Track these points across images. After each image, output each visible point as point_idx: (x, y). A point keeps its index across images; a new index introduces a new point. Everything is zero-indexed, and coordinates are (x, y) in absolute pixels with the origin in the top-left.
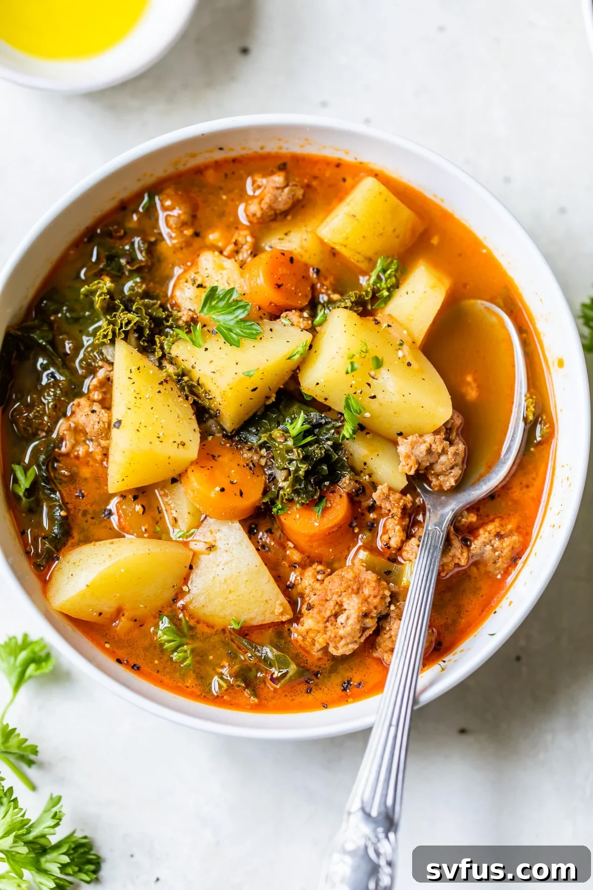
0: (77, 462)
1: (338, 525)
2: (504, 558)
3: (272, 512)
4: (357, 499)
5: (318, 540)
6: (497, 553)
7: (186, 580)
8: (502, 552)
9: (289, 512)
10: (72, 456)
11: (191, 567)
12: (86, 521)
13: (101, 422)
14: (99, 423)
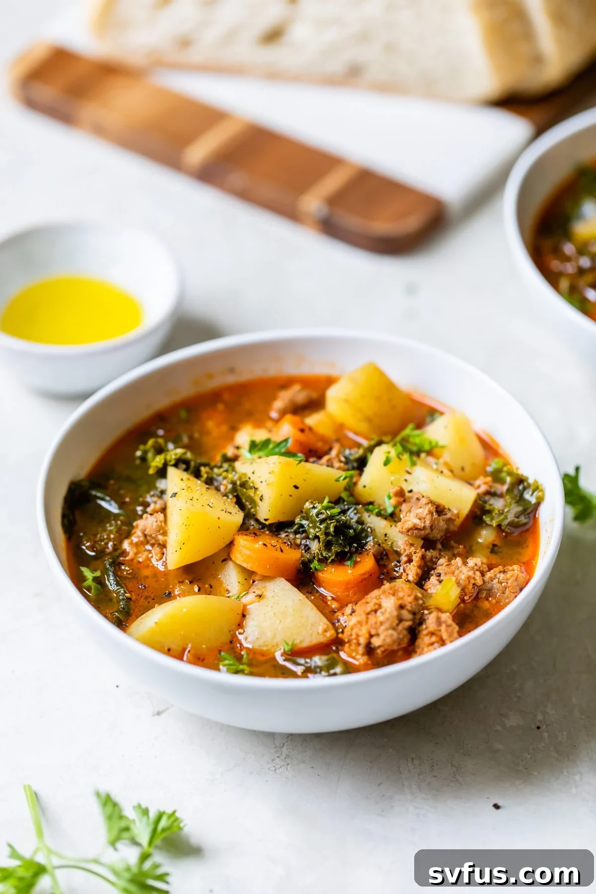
0: (139, 566)
1: (369, 572)
2: (510, 588)
3: (311, 569)
4: (382, 563)
5: (353, 588)
6: (503, 584)
7: (240, 625)
8: (507, 583)
9: (325, 569)
10: (135, 561)
11: (244, 616)
12: (149, 602)
13: (158, 522)
14: (157, 522)
